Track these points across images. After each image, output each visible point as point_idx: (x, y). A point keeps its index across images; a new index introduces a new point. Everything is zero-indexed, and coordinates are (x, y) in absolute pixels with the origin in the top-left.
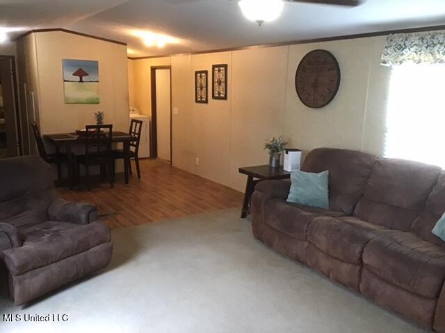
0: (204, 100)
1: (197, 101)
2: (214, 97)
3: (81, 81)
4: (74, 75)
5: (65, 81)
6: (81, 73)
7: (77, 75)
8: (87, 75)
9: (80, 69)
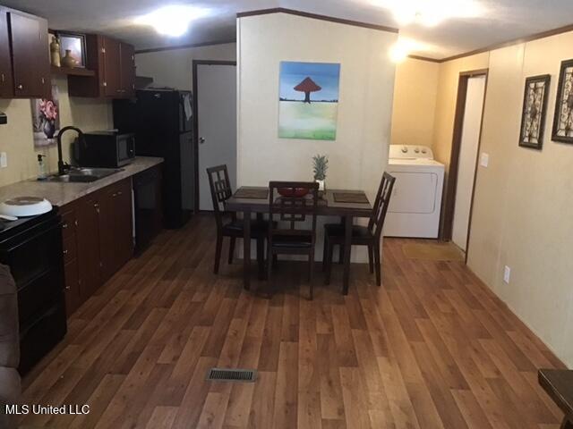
0: (535, 141)
1: (522, 144)
2: (555, 138)
3: (307, 100)
4: (297, 89)
5: (281, 100)
6: (308, 87)
7: (302, 90)
8: (317, 89)
9: (308, 79)
